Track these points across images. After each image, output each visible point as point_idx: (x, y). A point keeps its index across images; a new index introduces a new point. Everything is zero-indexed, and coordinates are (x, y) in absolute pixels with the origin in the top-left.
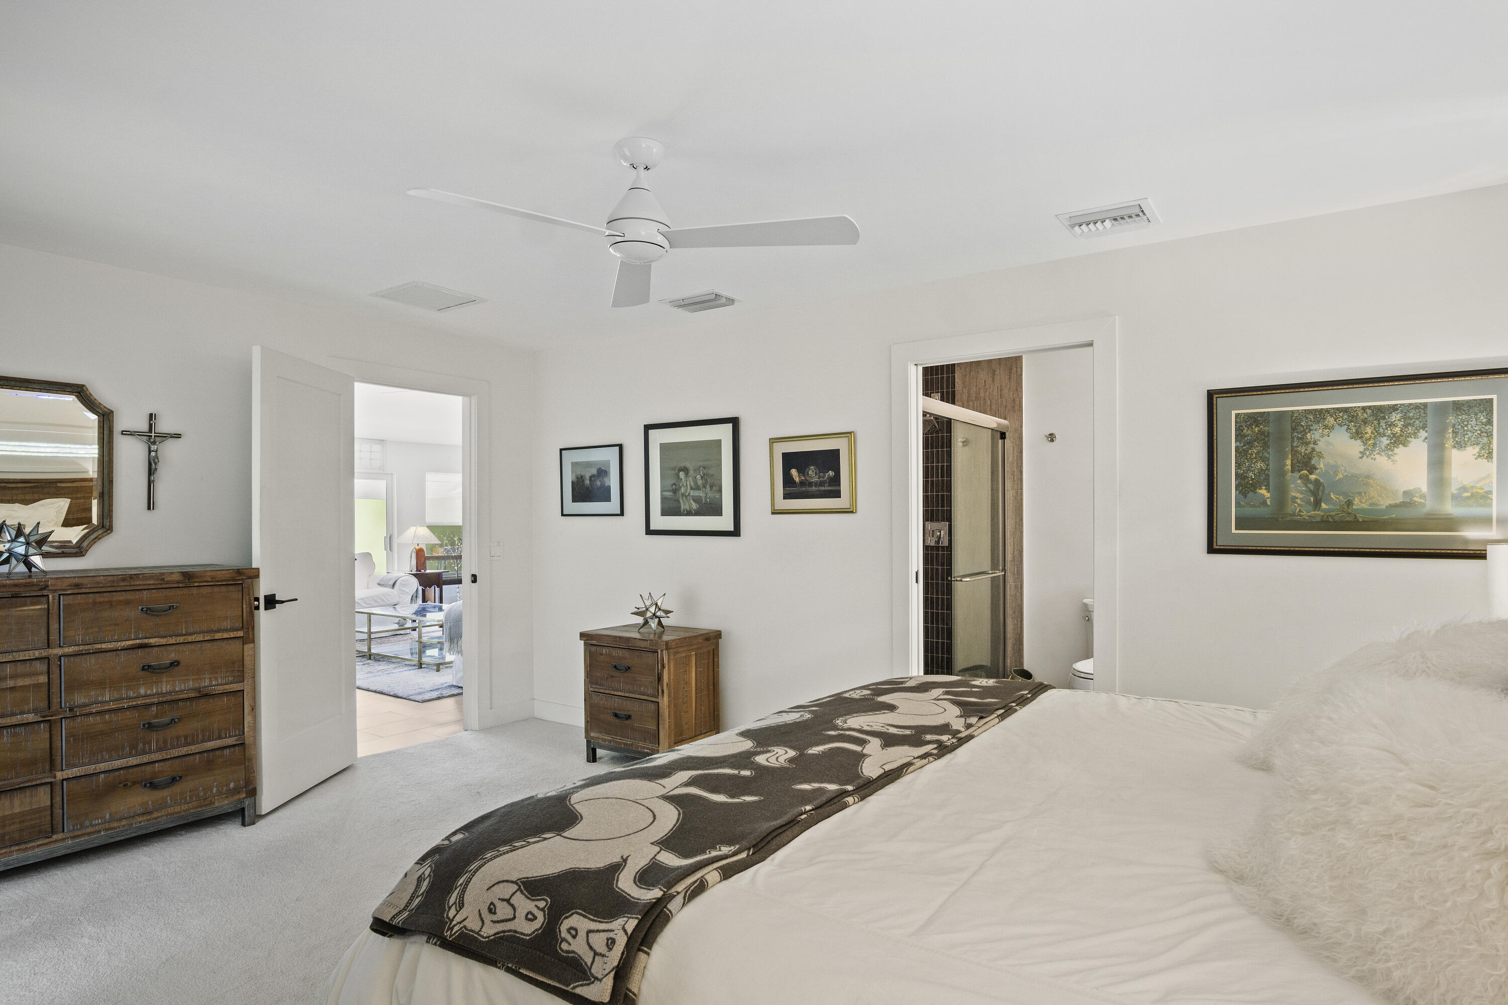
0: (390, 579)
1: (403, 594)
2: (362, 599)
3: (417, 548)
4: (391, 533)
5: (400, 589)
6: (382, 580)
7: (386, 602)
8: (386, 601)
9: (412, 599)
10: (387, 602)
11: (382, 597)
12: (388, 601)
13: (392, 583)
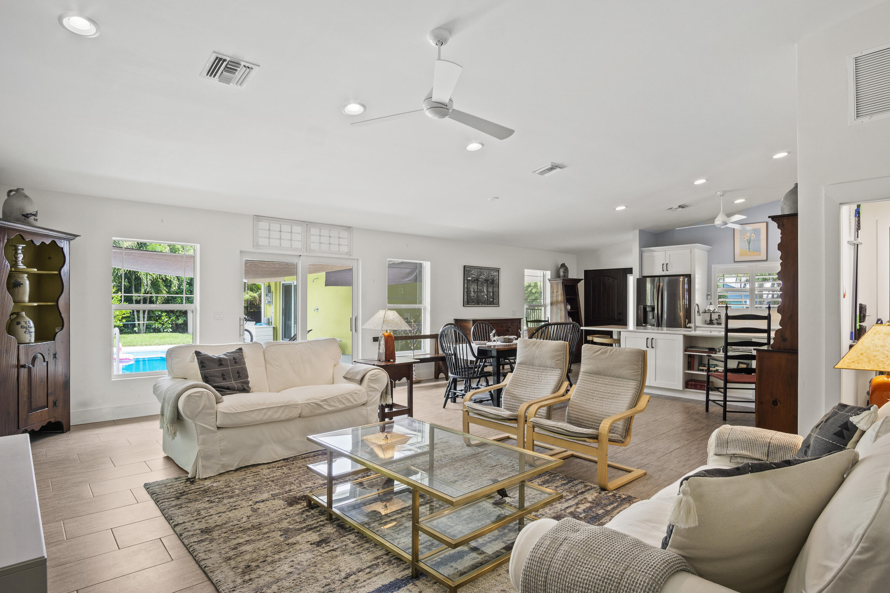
0: (358, 373)
1: (371, 391)
2: (325, 400)
3: (386, 334)
4: (356, 315)
5: (368, 385)
6: (348, 373)
7: (352, 402)
8: (352, 400)
9: (381, 396)
10: (354, 402)
11: (349, 397)
12: (355, 400)
13: (359, 377)
